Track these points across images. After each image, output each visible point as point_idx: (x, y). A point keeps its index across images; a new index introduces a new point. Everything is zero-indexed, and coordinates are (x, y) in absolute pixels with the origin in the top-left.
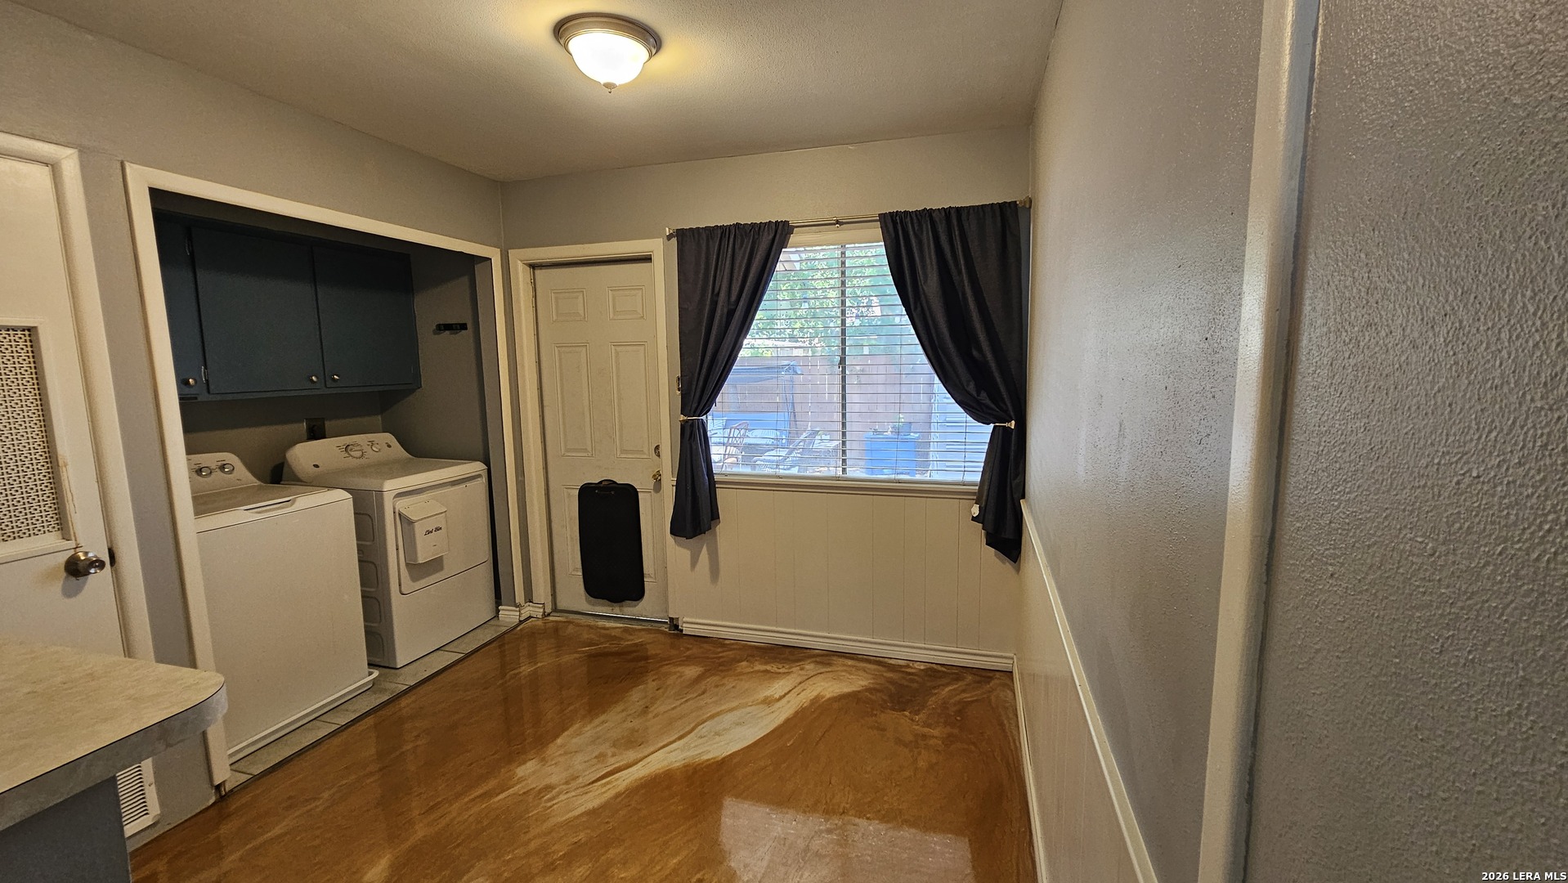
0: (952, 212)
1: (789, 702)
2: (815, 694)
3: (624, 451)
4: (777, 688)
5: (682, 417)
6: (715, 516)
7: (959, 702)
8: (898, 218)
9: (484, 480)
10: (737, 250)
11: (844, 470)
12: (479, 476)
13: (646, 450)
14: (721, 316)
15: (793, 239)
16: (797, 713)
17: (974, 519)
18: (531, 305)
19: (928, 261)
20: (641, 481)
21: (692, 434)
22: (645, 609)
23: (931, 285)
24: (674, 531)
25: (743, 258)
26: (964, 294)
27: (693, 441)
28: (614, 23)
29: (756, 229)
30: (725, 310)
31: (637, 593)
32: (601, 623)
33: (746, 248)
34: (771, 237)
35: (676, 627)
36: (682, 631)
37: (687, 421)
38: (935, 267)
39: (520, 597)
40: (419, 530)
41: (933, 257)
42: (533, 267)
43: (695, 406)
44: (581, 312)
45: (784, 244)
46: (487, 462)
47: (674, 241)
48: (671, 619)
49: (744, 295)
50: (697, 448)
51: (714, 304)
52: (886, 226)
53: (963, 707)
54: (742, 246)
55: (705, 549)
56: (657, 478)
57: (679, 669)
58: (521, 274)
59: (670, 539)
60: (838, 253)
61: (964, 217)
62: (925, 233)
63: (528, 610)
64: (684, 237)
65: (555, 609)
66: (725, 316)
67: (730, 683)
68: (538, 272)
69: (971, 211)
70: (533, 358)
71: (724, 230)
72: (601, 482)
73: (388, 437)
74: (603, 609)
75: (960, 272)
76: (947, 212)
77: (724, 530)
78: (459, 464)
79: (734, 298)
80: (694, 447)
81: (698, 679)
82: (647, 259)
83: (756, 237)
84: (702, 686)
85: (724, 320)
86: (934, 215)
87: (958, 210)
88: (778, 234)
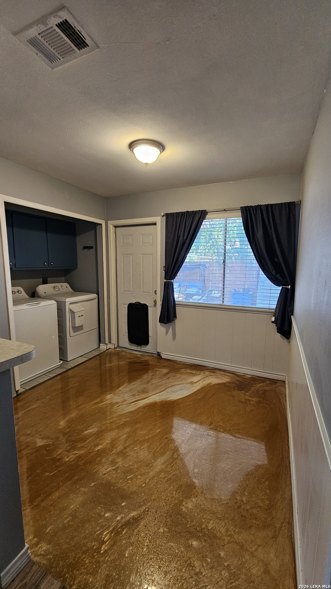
0: (269, 206)
1: (199, 384)
2: (209, 382)
3: (144, 292)
4: (195, 379)
5: (165, 281)
6: (175, 316)
7: (264, 390)
8: (248, 208)
9: (97, 300)
10: (187, 221)
11: (223, 302)
12: (95, 299)
13: (151, 292)
14: (180, 245)
15: (207, 216)
16: (202, 388)
17: (272, 322)
18: (114, 240)
19: (259, 225)
20: (148, 302)
21: (168, 287)
22: (148, 348)
23: (260, 234)
24: (161, 321)
25: (189, 223)
26: (272, 237)
27: (168, 289)
28: (152, 143)
29: (194, 213)
30: (182, 242)
31: (146, 343)
32: (134, 352)
33: (190, 220)
34: (199, 216)
35: (159, 355)
36: (161, 357)
37: (166, 282)
38: (261, 227)
39: (107, 341)
40: (77, 315)
41: (261, 223)
42: (116, 227)
43: (169, 276)
44: (131, 243)
45: (204, 218)
46: (98, 294)
47: (165, 217)
48: (158, 352)
49: (189, 237)
50: (170, 292)
51: (178, 240)
52: (243, 211)
53: (265, 392)
54: (189, 219)
55: (171, 327)
56: (155, 302)
57: (160, 369)
58: (111, 229)
59: (159, 324)
60: (224, 222)
61: (274, 208)
62: (258, 214)
63: (109, 346)
64: (168, 216)
65: (118, 346)
66: (182, 245)
67: (178, 375)
68: (117, 229)
69: (277, 205)
70: (114, 259)
71: (183, 213)
72: (135, 303)
73: (66, 284)
74: (134, 347)
75: (271, 229)
76: (267, 206)
77: (178, 322)
78: (88, 294)
79: (185, 238)
80: (169, 291)
81: (167, 373)
82: (155, 224)
83: (194, 216)
84: (168, 376)
85: (181, 245)
86: (262, 207)
87: (271, 205)
88: (202, 215)
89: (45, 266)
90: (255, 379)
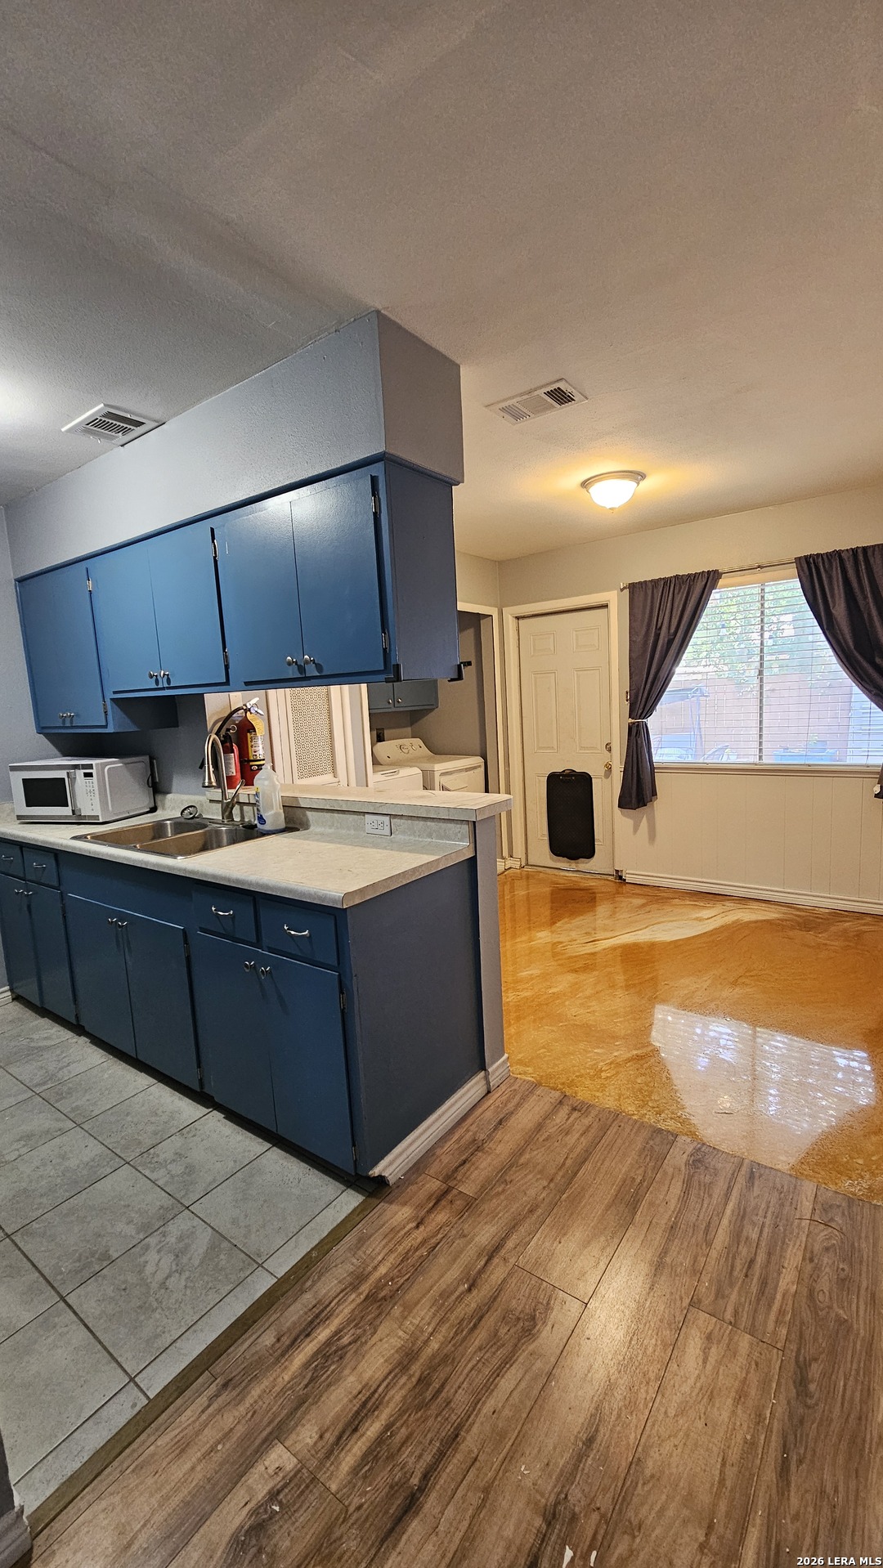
0: (859, 551)
1: (715, 921)
2: (736, 918)
3: (581, 748)
4: (706, 913)
5: (631, 720)
6: (654, 793)
7: (858, 931)
8: (811, 560)
9: (483, 769)
10: (675, 596)
11: (760, 757)
12: (480, 766)
13: (599, 747)
14: (662, 647)
15: (721, 582)
16: (722, 926)
17: (877, 796)
18: (516, 645)
19: (836, 592)
20: (594, 769)
21: (638, 733)
22: (597, 864)
23: (840, 610)
24: (622, 804)
25: (681, 599)
26: (870, 615)
27: (637, 738)
29: (692, 578)
30: (666, 639)
31: (590, 853)
32: (563, 873)
33: (683, 593)
34: (704, 583)
35: (621, 877)
36: (625, 880)
37: (634, 723)
38: (842, 595)
39: (505, 853)
41: (841, 587)
42: (518, 618)
43: (640, 711)
44: (552, 648)
45: (714, 587)
46: (485, 757)
47: (627, 591)
48: (617, 871)
49: (681, 627)
50: (642, 742)
51: (657, 636)
52: (802, 567)
53: (859, 935)
54: (679, 591)
55: (645, 818)
56: (609, 769)
57: (630, 900)
58: (510, 623)
59: (617, 810)
60: (757, 590)
61: (870, 553)
62: (834, 569)
63: (510, 863)
64: (633, 588)
65: (527, 864)
66: (665, 645)
67: (668, 908)
68: (521, 621)
69: (877, 549)
70: (517, 684)
71: (666, 581)
72: (564, 771)
73: (418, 741)
74: (563, 863)
75: (865, 598)
76: (854, 552)
77: (660, 805)
78: (461, 758)
79: (672, 631)
80: (639, 742)
81: (644, 905)
82: (606, 606)
83: (692, 583)
84: (648, 909)
85: (665, 647)
86: (843, 555)
87: (865, 549)
88: (710, 579)
89: (388, 706)
90: (838, 915)
